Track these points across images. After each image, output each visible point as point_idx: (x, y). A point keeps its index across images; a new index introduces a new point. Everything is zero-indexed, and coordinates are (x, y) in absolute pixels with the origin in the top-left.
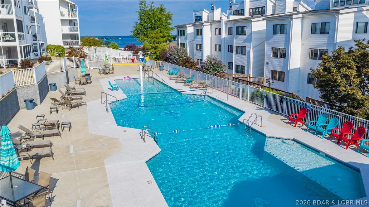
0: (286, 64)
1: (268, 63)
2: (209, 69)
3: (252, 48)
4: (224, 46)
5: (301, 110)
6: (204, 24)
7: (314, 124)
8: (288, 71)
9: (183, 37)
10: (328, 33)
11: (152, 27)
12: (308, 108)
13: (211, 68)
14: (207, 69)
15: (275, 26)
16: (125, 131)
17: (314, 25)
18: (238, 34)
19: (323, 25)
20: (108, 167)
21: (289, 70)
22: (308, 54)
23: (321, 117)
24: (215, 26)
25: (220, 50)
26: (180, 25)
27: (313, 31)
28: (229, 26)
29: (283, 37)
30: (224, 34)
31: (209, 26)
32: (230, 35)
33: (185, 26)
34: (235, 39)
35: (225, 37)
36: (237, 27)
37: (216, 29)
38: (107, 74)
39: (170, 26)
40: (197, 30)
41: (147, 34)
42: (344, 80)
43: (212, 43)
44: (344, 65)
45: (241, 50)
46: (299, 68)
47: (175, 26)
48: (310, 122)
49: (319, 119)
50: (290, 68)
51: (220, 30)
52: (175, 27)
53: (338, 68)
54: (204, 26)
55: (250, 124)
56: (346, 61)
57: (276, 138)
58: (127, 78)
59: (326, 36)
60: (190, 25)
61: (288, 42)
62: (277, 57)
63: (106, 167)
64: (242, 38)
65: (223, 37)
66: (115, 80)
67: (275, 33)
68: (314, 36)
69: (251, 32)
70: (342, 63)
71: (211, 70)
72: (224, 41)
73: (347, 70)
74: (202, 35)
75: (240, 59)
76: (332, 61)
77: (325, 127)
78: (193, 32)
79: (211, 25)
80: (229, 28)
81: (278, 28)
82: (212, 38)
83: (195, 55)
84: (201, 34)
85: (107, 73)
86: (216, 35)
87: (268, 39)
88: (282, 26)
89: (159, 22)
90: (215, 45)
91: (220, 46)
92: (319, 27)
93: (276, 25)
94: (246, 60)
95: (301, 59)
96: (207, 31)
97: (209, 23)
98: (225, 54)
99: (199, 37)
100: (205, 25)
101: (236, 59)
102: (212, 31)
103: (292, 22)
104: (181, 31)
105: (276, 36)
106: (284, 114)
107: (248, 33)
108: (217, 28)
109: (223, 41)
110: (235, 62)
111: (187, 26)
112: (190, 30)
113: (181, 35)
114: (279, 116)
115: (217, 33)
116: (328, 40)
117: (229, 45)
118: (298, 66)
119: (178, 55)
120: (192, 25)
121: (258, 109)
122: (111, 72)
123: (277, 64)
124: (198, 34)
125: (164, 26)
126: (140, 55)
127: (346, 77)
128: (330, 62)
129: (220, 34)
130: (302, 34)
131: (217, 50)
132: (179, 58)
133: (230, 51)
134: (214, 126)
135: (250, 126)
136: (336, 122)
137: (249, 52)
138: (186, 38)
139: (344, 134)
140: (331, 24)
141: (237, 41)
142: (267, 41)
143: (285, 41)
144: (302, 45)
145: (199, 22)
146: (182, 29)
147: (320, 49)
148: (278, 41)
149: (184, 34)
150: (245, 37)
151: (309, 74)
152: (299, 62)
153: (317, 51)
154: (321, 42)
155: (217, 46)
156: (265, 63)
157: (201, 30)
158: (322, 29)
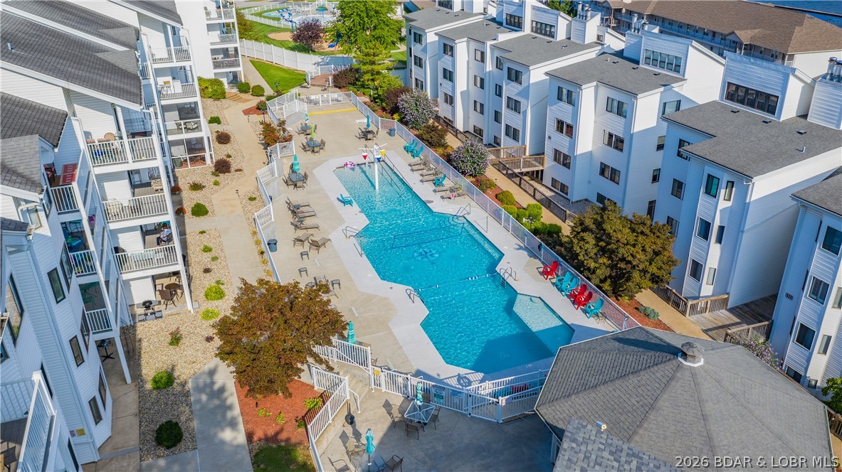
0: (573, 146)
1: (550, 137)
3: (529, 107)
4: (489, 81)
6: (456, 41)
7: (561, 281)
9: (419, 46)
10: (626, 116)
15: (560, 89)
16: (391, 288)
17: (610, 100)
19: (621, 104)
20: (395, 331)
21: (576, 155)
22: (602, 137)
23: (567, 274)
24: (474, 44)
25: (482, 87)
27: (609, 110)
28: (497, 53)
29: (570, 108)
30: (489, 66)
31: (465, 43)
32: (499, 69)
33: (423, 29)
34: (506, 85)
35: (491, 70)
36: (509, 68)
40: (445, 45)
43: (470, 70)
45: (515, 106)
46: (591, 152)
50: (578, 152)
51: (483, 54)
54: (456, 44)
55: (506, 277)
57: (526, 295)
59: (622, 119)
61: (575, 115)
62: (562, 132)
63: (393, 330)
64: (516, 87)
65: (488, 70)
67: (560, 97)
68: (609, 115)
69: (529, 83)
72: (489, 76)
75: (512, 117)
79: (468, 42)
80: (497, 58)
81: (565, 93)
82: (470, 62)
83: (441, 84)
84: (452, 55)
86: (475, 59)
87: (551, 103)
88: (570, 93)
90: (475, 76)
91: (482, 80)
92: (615, 105)
94: (521, 123)
95: (593, 141)
96: (462, 51)
97: (466, 39)
98: (491, 98)
99: (448, 58)
100: (459, 43)
101: (506, 115)
102: (470, 52)
103: (582, 93)
104: (415, 33)
105: (561, 104)
107: (524, 84)
108: (478, 50)
109: (487, 75)
110: (505, 119)
111: (427, 31)
113: (415, 41)
114: (537, 261)
115: (479, 57)
116: (625, 126)
117: (496, 84)
118: (590, 149)
120: (436, 35)
121: (518, 249)
123: (561, 143)
124: (445, 52)
129: (483, 60)
130: (595, 109)
131: (479, 85)
133: (497, 94)
137: (525, 113)
138: (425, 49)
140: (629, 107)
141: (510, 89)
142: (550, 105)
143: (573, 115)
144: (595, 122)
146: (418, 32)
147: (615, 135)
148: (564, 111)
149: (420, 41)
150: (520, 88)
151: (602, 163)
152: (591, 144)
153: (612, 136)
154: (616, 125)
155: (479, 79)
156: (547, 137)
157: (452, 48)
158: (620, 110)
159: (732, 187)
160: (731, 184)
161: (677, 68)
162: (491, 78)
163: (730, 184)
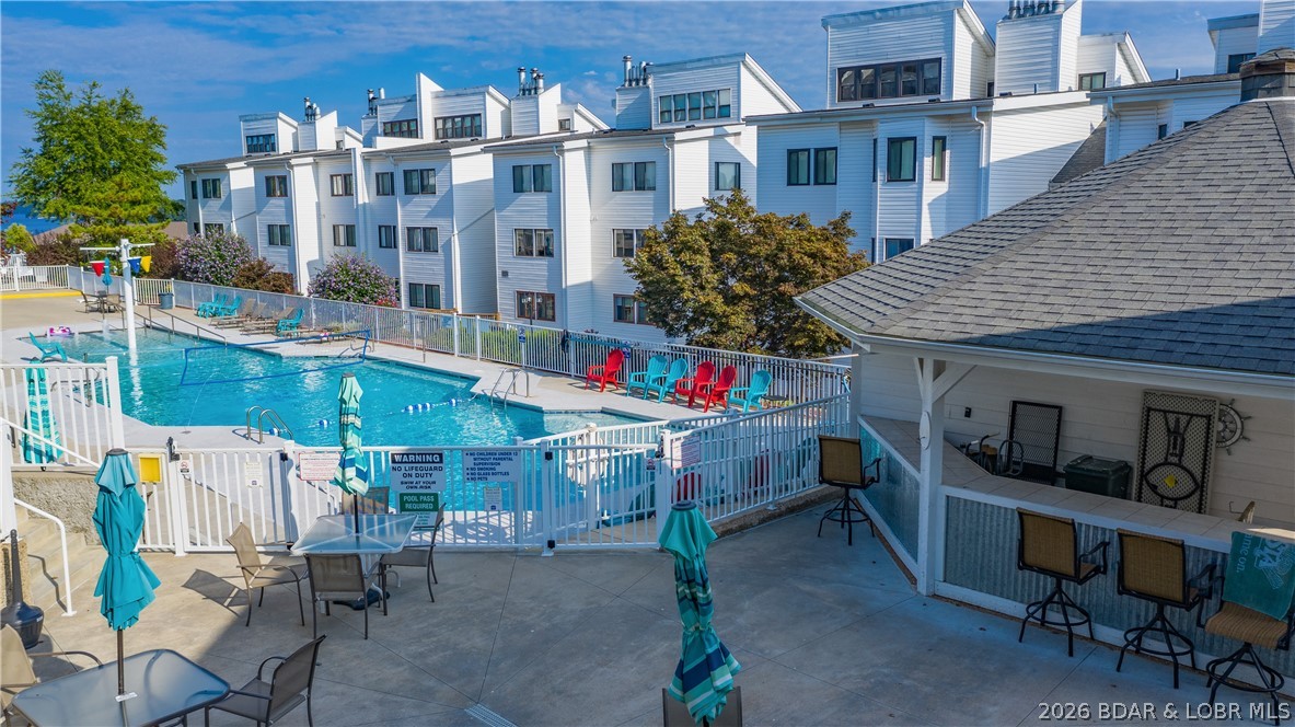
0: (557, 273)
1: (505, 274)
2: (344, 291)
3: (456, 232)
4: (365, 223)
5: (610, 355)
6: (293, 162)
7: (641, 379)
8: (564, 292)
9: (214, 203)
10: (654, 189)
11: (94, 166)
12: (625, 349)
13: (349, 287)
14: (338, 292)
15: (517, 170)
16: (187, 432)
17: (618, 168)
18: (408, 191)
19: (640, 168)
21: (566, 289)
22: (609, 245)
23: (653, 363)
24: (327, 168)
25: (350, 242)
26: (199, 164)
27: (618, 185)
28: (376, 167)
29: (542, 198)
30: (364, 194)
31: (310, 167)
32: (384, 194)
33: (220, 166)
34: (403, 206)
35: (367, 201)
36: (405, 172)
37: (332, 176)
39: (159, 167)
40: (268, 179)
41: (76, 192)
42: (689, 277)
43: (323, 220)
44: (686, 247)
45: (425, 240)
46: (591, 282)
47: (178, 167)
48: (633, 375)
49: (649, 368)
50: (569, 284)
51: (347, 179)
52: (176, 171)
53: (676, 253)
54: (291, 167)
55: (502, 396)
56: (689, 238)
57: (566, 412)
58: (60, 332)
59: (648, 196)
60: (242, 164)
61: (556, 211)
62: (532, 254)
64: (423, 203)
65: (360, 202)
66: (19, 339)
67: (518, 188)
68: (620, 196)
69: (451, 185)
70: (682, 242)
71: (351, 293)
72: (365, 214)
73: (693, 257)
74: (286, 196)
75: (422, 264)
76: (665, 241)
77: (661, 381)
78: (253, 185)
79: (315, 164)
80: (377, 175)
81: (528, 174)
82: (322, 204)
84: (285, 193)
86: (333, 195)
87: (501, 204)
88: (539, 170)
89: (122, 153)
90: (334, 227)
91: (350, 230)
92: (629, 174)
93: (521, 166)
94: (440, 268)
95: (593, 259)
96: (304, 182)
97: (310, 160)
99: (277, 202)
100: (297, 165)
101: (408, 267)
102: (321, 183)
103: (564, 159)
104: (204, 181)
105: (523, 197)
106: (573, 373)
107: (441, 191)
108: (336, 175)
109: (361, 213)
110: (406, 277)
111: (229, 166)
112: (242, 178)
113: (205, 196)
114: (563, 378)
115: (339, 189)
116: (655, 205)
117: (380, 227)
118: (588, 277)
119: (221, 256)
120: (249, 165)
123: (531, 275)
124: (270, 193)
125: (138, 164)
126: (124, 250)
127: (694, 271)
128: (659, 243)
129: (348, 190)
130: (590, 193)
131: (343, 241)
132: (226, 267)
133: (384, 244)
134: (416, 408)
135: (502, 397)
136: (683, 367)
137: (448, 245)
138: (227, 206)
139: (699, 384)
140: (659, 166)
141: (408, 214)
142: (500, 210)
143: (549, 209)
144: (593, 221)
145: (263, 154)
146: (211, 176)
147: (637, 230)
148: (529, 210)
149: (216, 193)
150: (431, 201)
151: (616, 297)
152: (590, 267)
153: (632, 235)
154: (638, 212)
155: (342, 231)
156: (499, 273)
157: (284, 180)
158: (639, 178)
159: (944, 149)
160: (940, 143)
161: (725, 111)
162: (368, 217)
163: (938, 145)
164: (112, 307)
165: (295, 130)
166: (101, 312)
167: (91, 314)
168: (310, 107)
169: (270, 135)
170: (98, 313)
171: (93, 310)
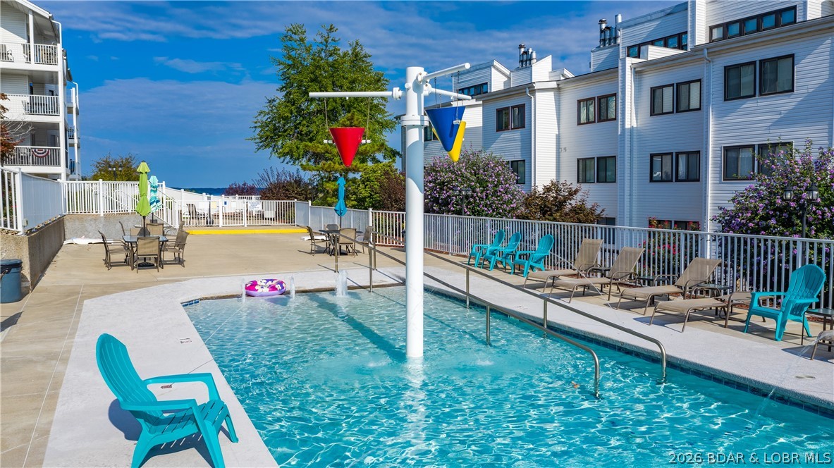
4: (631, 151)
6: (536, 86)
18: (733, 95)
30: (631, 116)
31: (551, 94)
35: (635, 126)
36: (727, 69)
37: (581, 101)
38: (145, 265)
40: (499, 112)
51: (605, 101)
54: (534, 92)
58: (266, 290)
66: (187, 304)
72: (631, 142)
74: (523, 127)
78: (480, 124)
79: (558, 90)
80: (653, 90)
82: (562, 136)
85: (152, 261)
86: (579, 124)
90: (579, 161)
91: (604, 163)
99: (513, 136)
102: (564, 110)
107: (807, 84)
108: (586, 100)
117: (653, 156)
122: (168, 256)
124: (502, 126)
155: (591, 165)
164: (344, 248)
165: (506, 79)
166: (331, 253)
167: (317, 256)
168: (526, 53)
169: (482, 85)
170: (326, 256)
171: (319, 251)
